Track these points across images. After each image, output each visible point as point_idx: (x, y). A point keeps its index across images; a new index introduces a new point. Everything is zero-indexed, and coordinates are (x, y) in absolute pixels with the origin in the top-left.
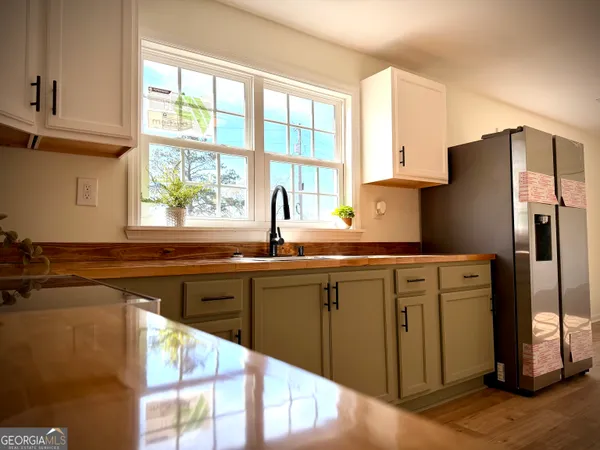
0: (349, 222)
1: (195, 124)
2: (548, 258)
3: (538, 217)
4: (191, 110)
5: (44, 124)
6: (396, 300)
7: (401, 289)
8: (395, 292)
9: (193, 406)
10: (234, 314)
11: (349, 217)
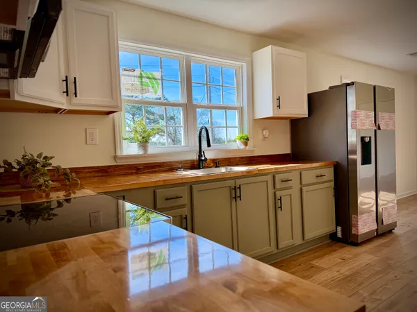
0: (246, 144)
1: (151, 89)
2: (369, 162)
3: (362, 139)
4: (148, 80)
5: (70, 102)
6: (275, 193)
7: (278, 186)
8: (274, 188)
9: (157, 255)
10: (182, 206)
11: (246, 141)
